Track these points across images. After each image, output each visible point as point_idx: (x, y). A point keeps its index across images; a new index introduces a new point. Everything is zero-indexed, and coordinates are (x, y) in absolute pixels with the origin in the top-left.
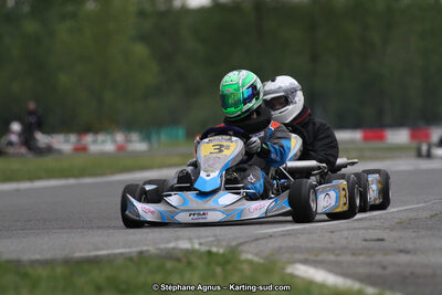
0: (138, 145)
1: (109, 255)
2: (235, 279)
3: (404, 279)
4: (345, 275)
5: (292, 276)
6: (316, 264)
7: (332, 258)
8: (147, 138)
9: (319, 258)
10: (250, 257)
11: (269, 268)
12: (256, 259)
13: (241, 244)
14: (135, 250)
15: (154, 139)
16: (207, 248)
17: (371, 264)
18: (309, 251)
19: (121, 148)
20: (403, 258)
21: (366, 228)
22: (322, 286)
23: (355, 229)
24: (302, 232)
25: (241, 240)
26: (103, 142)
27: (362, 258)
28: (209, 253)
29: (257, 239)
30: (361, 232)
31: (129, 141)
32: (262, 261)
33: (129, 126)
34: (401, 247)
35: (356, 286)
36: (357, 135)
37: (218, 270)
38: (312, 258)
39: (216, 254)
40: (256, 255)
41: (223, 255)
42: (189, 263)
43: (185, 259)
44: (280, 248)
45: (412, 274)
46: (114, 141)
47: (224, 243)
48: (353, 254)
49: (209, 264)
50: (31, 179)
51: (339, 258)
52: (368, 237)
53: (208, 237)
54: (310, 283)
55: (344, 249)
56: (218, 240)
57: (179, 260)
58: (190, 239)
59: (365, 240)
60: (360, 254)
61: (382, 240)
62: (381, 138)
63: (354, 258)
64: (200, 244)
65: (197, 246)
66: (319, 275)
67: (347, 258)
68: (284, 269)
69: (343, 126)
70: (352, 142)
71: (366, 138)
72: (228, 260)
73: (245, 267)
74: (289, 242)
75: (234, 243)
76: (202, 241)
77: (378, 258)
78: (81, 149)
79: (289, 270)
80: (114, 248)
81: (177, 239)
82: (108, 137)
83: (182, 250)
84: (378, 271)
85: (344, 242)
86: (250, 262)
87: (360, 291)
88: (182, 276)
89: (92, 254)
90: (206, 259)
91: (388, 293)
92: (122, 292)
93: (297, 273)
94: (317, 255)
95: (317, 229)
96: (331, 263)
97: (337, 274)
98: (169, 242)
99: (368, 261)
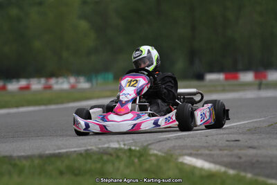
0: (84, 84)
1: (67, 152)
2: (147, 165)
3: (253, 165)
4: (215, 162)
5: (182, 164)
6: (197, 156)
7: (207, 152)
8: (89, 80)
9: (199, 152)
10: (155, 152)
11: (168, 158)
12: (159, 153)
13: (150, 144)
14: (83, 149)
15: (94, 82)
16: (126, 147)
17: (231, 155)
18: (192, 148)
19: (73, 87)
20: (252, 152)
21: (228, 134)
22: (201, 169)
23: (221, 134)
24: (188, 136)
25: (150, 142)
26: (62, 83)
27: (226, 152)
28: (130, 150)
29: (160, 141)
30: (225, 136)
31: (79, 82)
32: (163, 155)
33: (78, 73)
34: (250, 145)
35: (223, 169)
36: (221, 76)
37: (136, 160)
38: (192, 151)
39: (135, 151)
40: (160, 151)
41: (139, 151)
42: (118, 157)
43: (116, 154)
44: (174, 146)
45: (258, 161)
46: (69, 82)
47: (140, 144)
48: (221, 150)
49: (130, 157)
50: (17, 106)
51: (212, 152)
52: (229, 139)
53: (129, 140)
54: (194, 168)
55: (214, 146)
56: (135, 142)
57: (111, 155)
58: (118, 142)
59: (228, 141)
60: (226, 150)
61: (238, 141)
62: (236, 78)
63: (221, 152)
64: (124, 145)
65: (122, 146)
66: (199, 163)
67: (216, 152)
68: (177, 159)
69: (212, 71)
70: (218, 80)
71: (226, 78)
72: (143, 154)
73: (153, 158)
74: (180, 143)
75: (145, 144)
76: (126, 143)
77: (236, 151)
78: (48, 88)
79: (181, 160)
80: (70, 148)
81: (112, 141)
82: (65, 80)
83: (113, 149)
84: (237, 160)
85: (214, 142)
86: (156, 155)
87: (225, 173)
88: (113, 164)
89: (57, 151)
90: (128, 154)
91: (243, 174)
92: (76, 175)
93: (185, 161)
94: (198, 151)
95: (197, 134)
96: (207, 155)
97: (210, 162)
98: (105, 144)
99: (229, 153)
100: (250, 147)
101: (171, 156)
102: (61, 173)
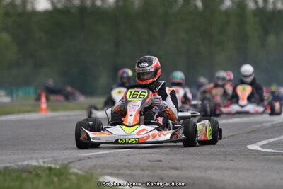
2: (67, 184)
6: (117, 176)
7: (128, 172)
8: (10, 94)
9: (121, 172)
10: (76, 171)
11: (88, 178)
12: (80, 172)
13: (70, 163)
14: (4, 165)
15: (15, 96)
16: (49, 165)
17: (153, 176)
18: (114, 167)
20: (174, 173)
21: (150, 154)
23: (143, 154)
25: (70, 160)
27: (147, 172)
28: (50, 169)
29: (80, 160)
30: (147, 155)
32: (83, 174)
34: (173, 166)
37: (56, 179)
39: (55, 169)
40: (80, 170)
41: (59, 169)
42: (37, 175)
43: (34, 172)
44: (95, 165)
47: (60, 162)
48: (142, 170)
49: (49, 175)
51: (133, 173)
52: (151, 159)
55: (137, 166)
56: (55, 160)
57: (30, 172)
58: (37, 159)
59: (150, 161)
60: (147, 170)
61: (160, 161)
63: (142, 172)
64: (44, 162)
65: (42, 164)
67: (138, 172)
68: (97, 179)
72: (62, 173)
73: (73, 177)
74: (101, 161)
75: (66, 162)
76: (46, 160)
77: (158, 172)
79: (101, 179)
81: (31, 159)
83: (32, 166)
85: (136, 162)
86: (76, 174)
88: (32, 183)
90: (47, 172)
94: (119, 170)
95: (119, 153)
96: (127, 175)
98: (24, 161)
99: (151, 174)
100: (172, 168)
101: (92, 175)
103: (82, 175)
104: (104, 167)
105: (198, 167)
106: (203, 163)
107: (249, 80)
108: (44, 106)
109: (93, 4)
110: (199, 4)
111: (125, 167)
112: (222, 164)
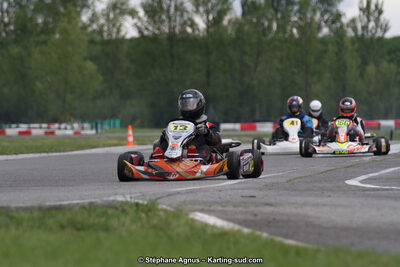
0: (88, 131)
1: (69, 205)
2: (155, 221)
3: (270, 224)
4: (228, 220)
5: (193, 220)
6: (209, 212)
7: (220, 208)
9: (212, 208)
10: (164, 207)
11: (178, 214)
12: (168, 208)
13: (159, 198)
14: (86, 201)
15: (99, 130)
16: (133, 201)
17: (246, 212)
18: (205, 203)
19: (76, 133)
20: (268, 209)
21: (243, 189)
22: (213, 227)
26: (66, 129)
27: (240, 209)
28: (137, 204)
29: (169, 195)
30: (240, 191)
31: (83, 128)
32: (172, 210)
33: (83, 119)
34: (267, 202)
35: (237, 227)
36: (237, 126)
37: (143, 215)
38: (206, 208)
39: (142, 205)
40: (169, 205)
41: (147, 205)
42: (124, 211)
43: (121, 208)
44: (185, 201)
45: (274, 219)
46: (72, 128)
47: (148, 198)
48: (235, 206)
49: (136, 211)
51: (225, 209)
52: (244, 195)
54: (206, 225)
55: (228, 202)
57: (116, 208)
58: (124, 195)
59: (243, 197)
60: (240, 206)
61: (254, 197)
63: (235, 209)
64: (131, 198)
65: (129, 199)
67: (230, 208)
68: (187, 215)
70: (234, 130)
71: (242, 129)
72: (150, 209)
73: (162, 213)
74: (191, 197)
75: (154, 198)
76: (133, 196)
77: (252, 208)
78: (52, 133)
79: (191, 216)
80: (72, 200)
81: (116, 194)
82: (69, 127)
83: (118, 202)
84: (252, 218)
85: (228, 198)
86: (165, 211)
87: (239, 231)
88: (119, 219)
89: (58, 203)
90: (135, 208)
91: (258, 233)
92: (78, 230)
93: (197, 218)
94: (210, 206)
96: (220, 211)
97: (223, 219)
98: (109, 196)
99: (244, 210)
101: (181, 211)
102: (62, 227)
103: (170, 212)
104: (194, 203)
105: (293, 204)
106: (299, 199)
107: (317, 114)
108: (131, 139)
109: (184, 31)
110: (295, 31)
111: (218, 203)
112: (319, 200)
